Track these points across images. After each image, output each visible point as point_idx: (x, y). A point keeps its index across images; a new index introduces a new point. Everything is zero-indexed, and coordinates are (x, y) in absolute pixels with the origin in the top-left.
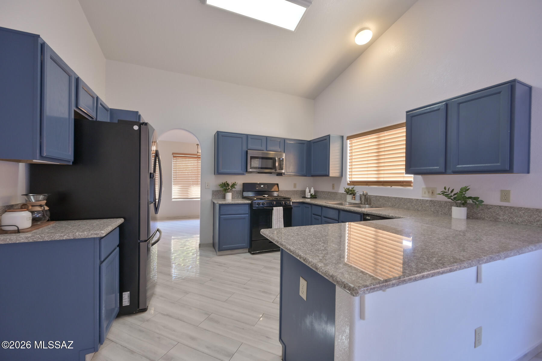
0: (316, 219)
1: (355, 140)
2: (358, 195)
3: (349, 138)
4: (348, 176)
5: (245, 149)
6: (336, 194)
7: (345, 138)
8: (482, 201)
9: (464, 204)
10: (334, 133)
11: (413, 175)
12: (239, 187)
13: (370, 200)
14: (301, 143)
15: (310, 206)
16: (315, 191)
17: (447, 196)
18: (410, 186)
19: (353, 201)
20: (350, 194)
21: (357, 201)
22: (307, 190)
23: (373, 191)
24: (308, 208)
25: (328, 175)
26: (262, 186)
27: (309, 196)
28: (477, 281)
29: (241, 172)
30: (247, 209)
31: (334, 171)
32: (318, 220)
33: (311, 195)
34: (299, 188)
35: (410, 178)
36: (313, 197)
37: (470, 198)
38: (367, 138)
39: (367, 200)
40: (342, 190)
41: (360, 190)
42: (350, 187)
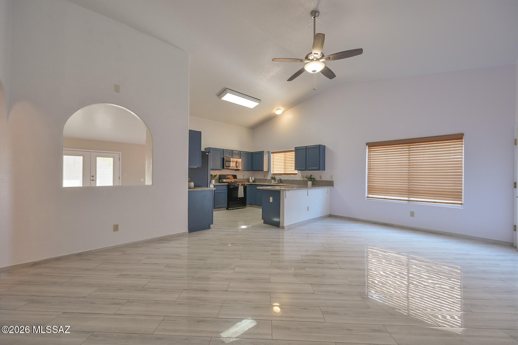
0: (258, 191)
1: (275, 154)
2: (277, 179)
3: (272, 153)
4: (272, 171)
5: (222, 157)
6: (266, 179)
7: (270, 153)
8: (315, 179)
9: (311, 181)
10: (265, 150)
11: (297, 171)
12: (217, 177)
13: (282, 181)
14: (248, 153)
15: (255, 186)
16: (254, 179)
17: (307, 178)
18: (297, 175)
19: (275, 182)
20: (274, 179)
21: (277, 183)
22: (250, 178)
23: (283, 178)
24: (254, 186)
25: (263, 170)
26: (229, 176)
27: (252, 182)
28: (308, 195)
29: (220, 168)
30: (226, 188)
31: (265, 169)
32: (260, 191)
33: (253, 181)
34: (246, 177)
35: (296, 172)
36: (254, 182)
37: (313, 178)
38: (281, 154)
39: (281, 181)
40: (269, 178)
41: (278, 178)
42: (273, 176)
